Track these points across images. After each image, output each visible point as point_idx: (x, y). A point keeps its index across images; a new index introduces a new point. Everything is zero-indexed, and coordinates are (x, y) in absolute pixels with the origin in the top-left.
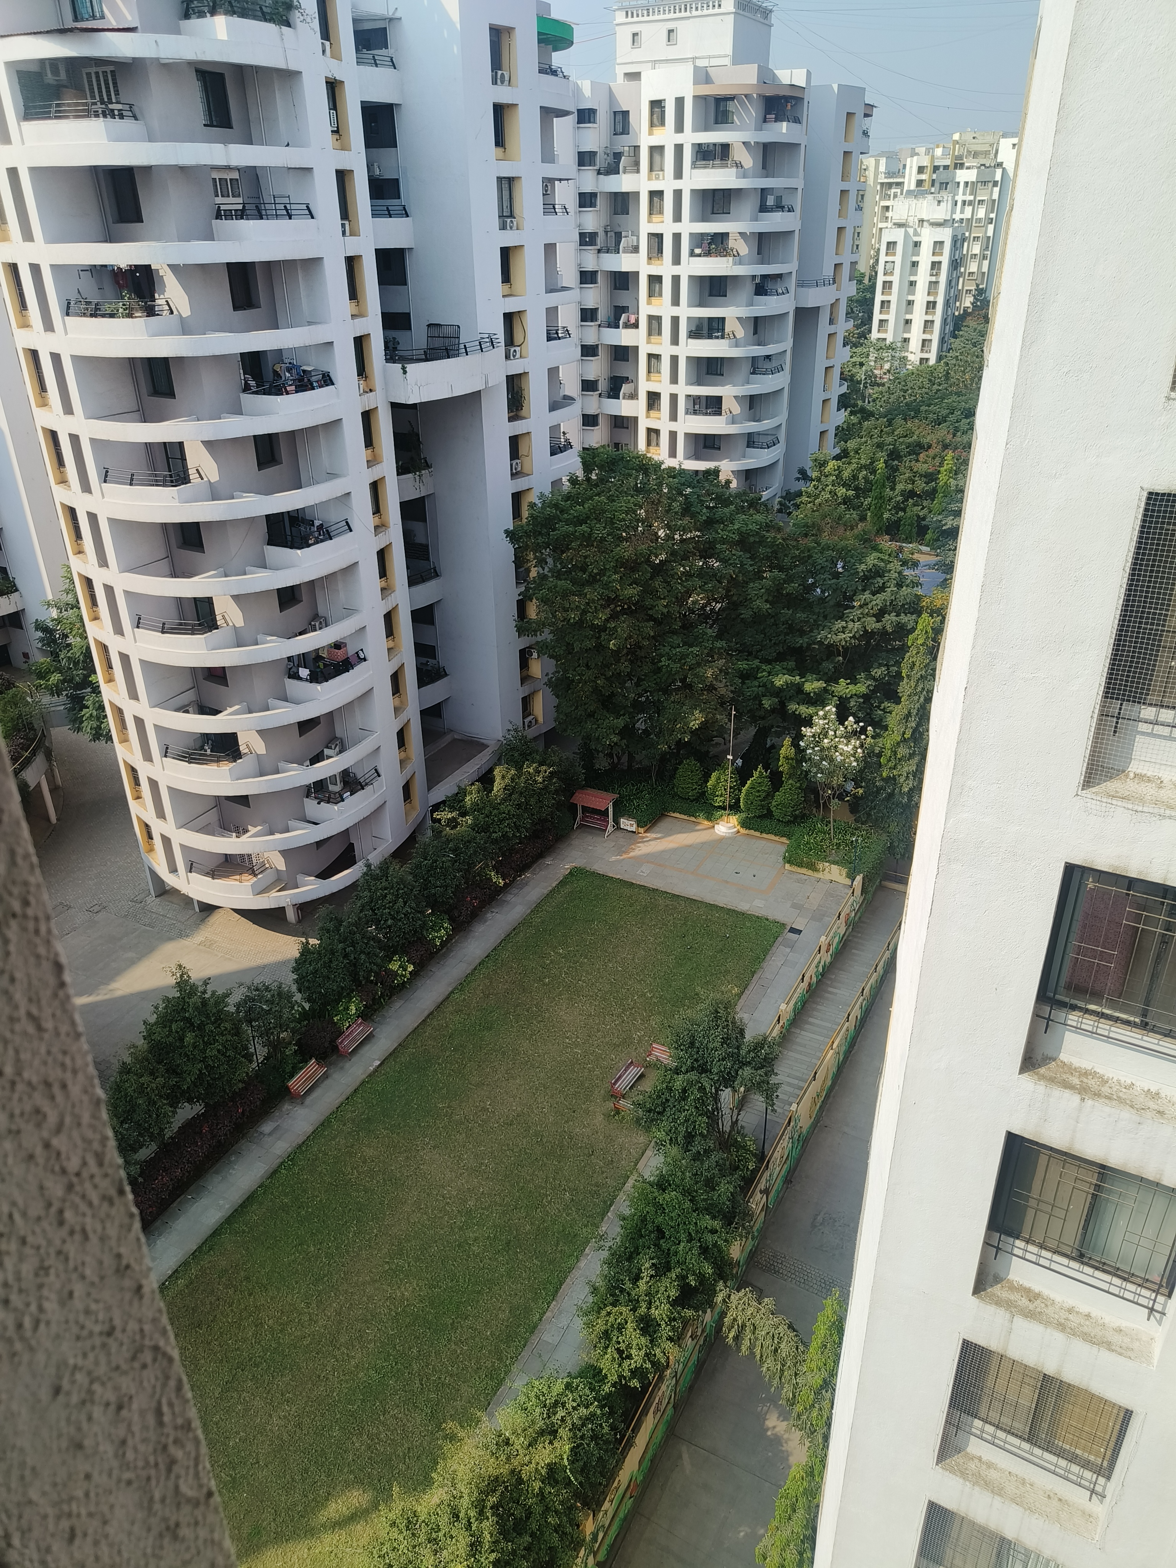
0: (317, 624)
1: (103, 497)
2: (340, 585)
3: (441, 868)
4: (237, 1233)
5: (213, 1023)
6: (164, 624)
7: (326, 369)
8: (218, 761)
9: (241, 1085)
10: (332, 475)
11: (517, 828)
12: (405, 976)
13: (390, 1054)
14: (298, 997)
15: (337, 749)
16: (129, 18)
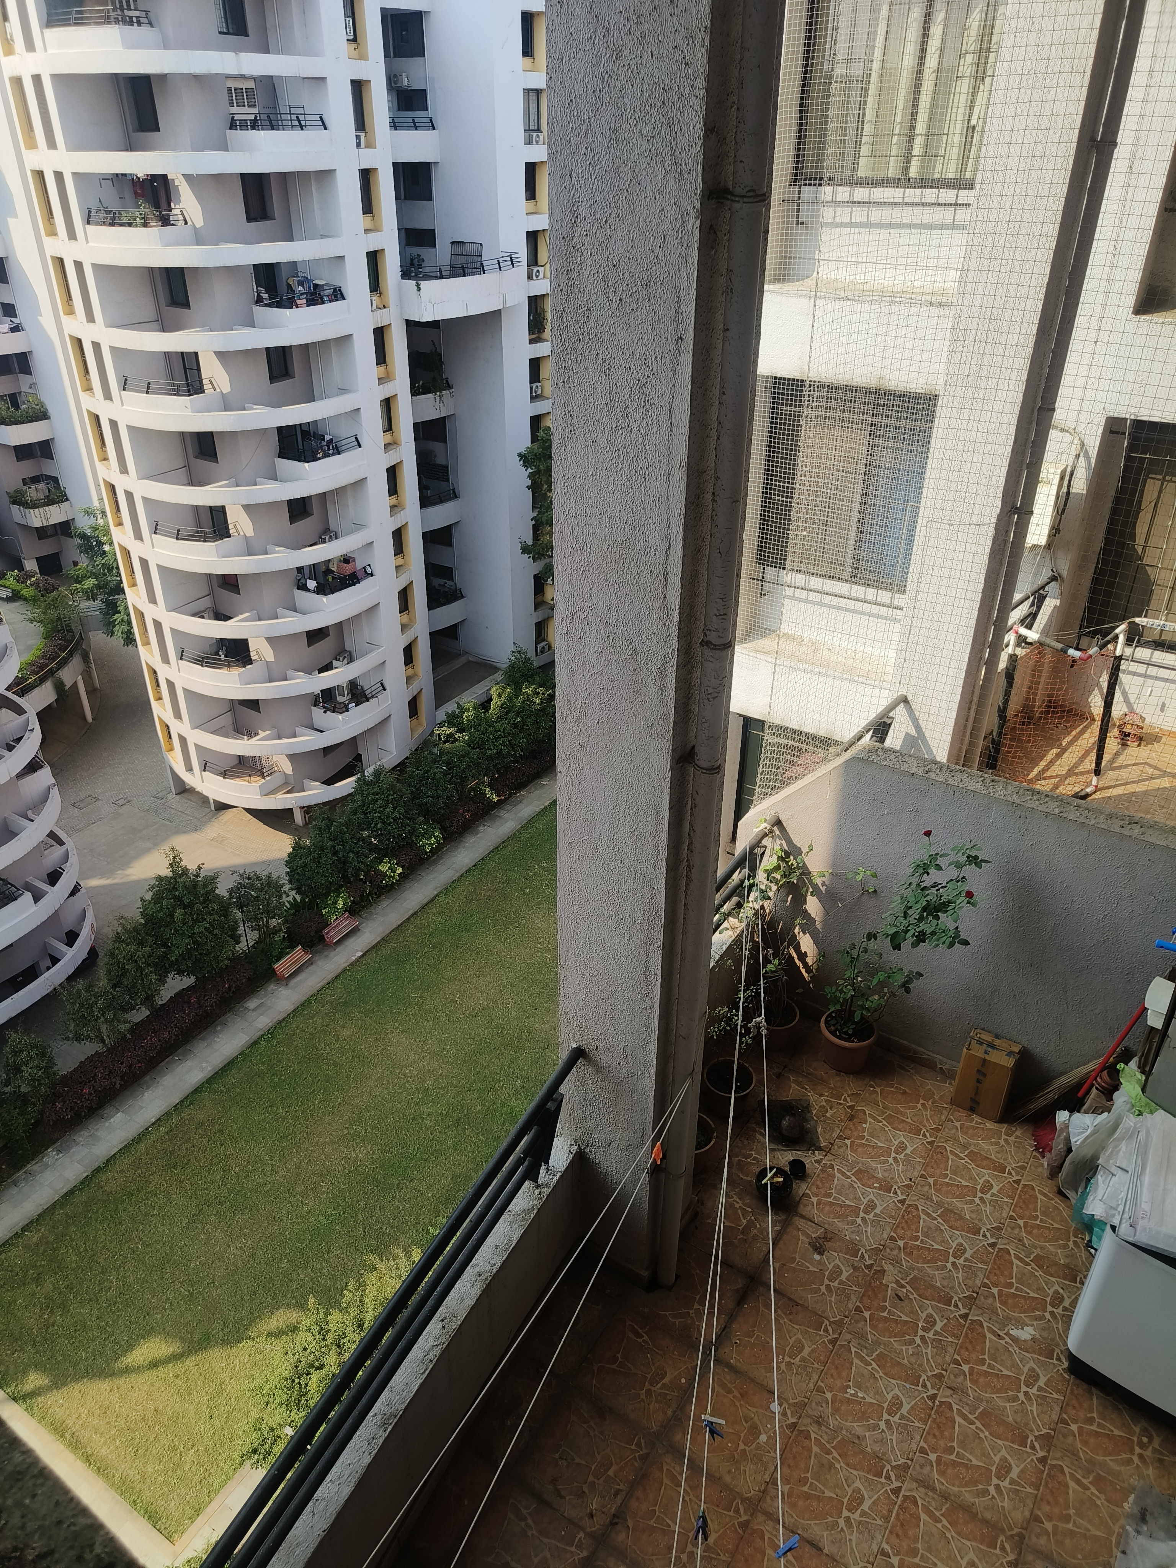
0: (327, 538)
1: (123, 405)
2: (350, 501)
3: (433, 779)
4: (216, 1092)
5: (201, 903)
6: (179, 531)
7: (337, 284)
8: (229, 666)
9: (226, 962)
10: (343, 391)
11: (513, 746)
12: (393, 877)
13: (373, 947)
14: (287, 888)
15: (345, 661)
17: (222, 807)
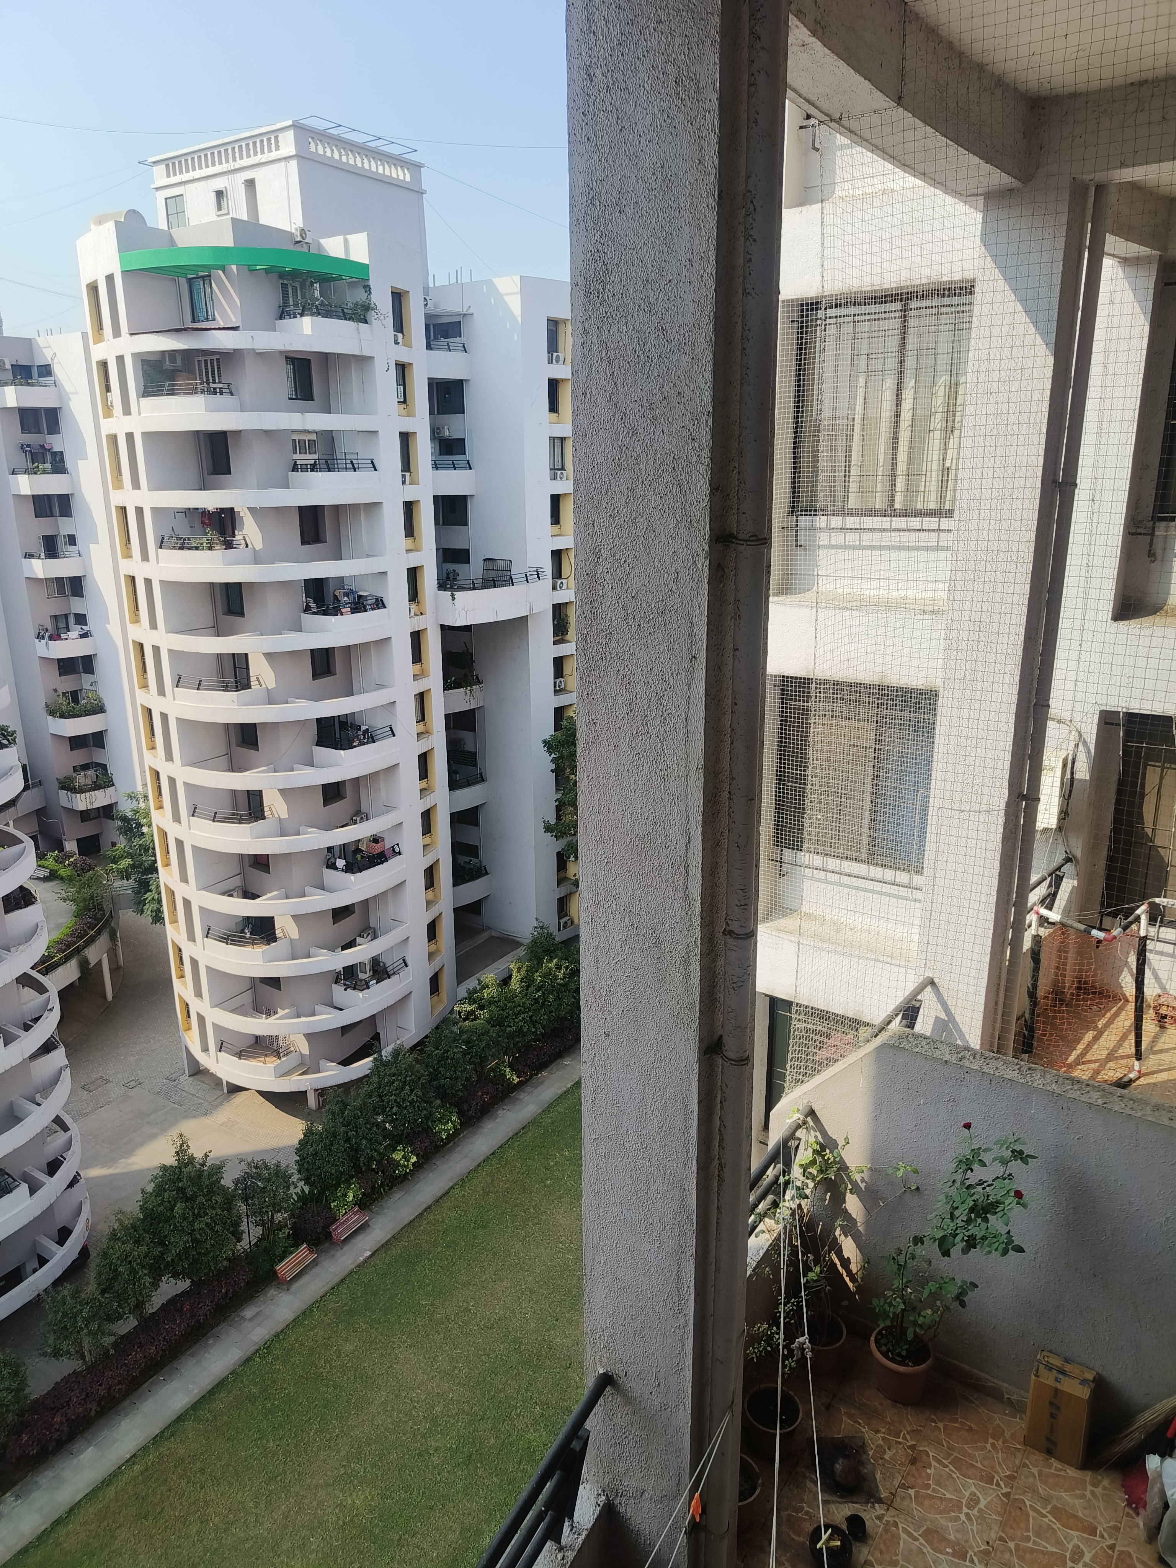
0: (358, 819)
1: (174, 699)
2: (382, 784)
3: (452, 1059)
4: (201, 1420)
5: (204, 1195)
6: (216, 813)
7: (379, 594)
8: (253, 944)
9: (225, 1263)
10: (380, 686)
11: (533, 1022)
12: (407, 1167)
13: (382, 1246)
14: (295, 1178)
15: (369, 938)
16: (234, 320)
17: (235, 1089)
